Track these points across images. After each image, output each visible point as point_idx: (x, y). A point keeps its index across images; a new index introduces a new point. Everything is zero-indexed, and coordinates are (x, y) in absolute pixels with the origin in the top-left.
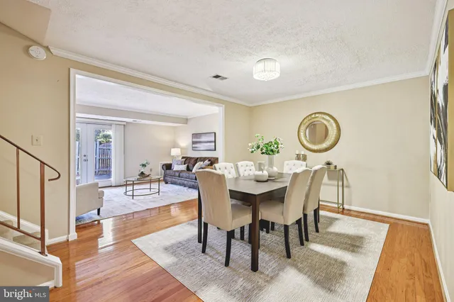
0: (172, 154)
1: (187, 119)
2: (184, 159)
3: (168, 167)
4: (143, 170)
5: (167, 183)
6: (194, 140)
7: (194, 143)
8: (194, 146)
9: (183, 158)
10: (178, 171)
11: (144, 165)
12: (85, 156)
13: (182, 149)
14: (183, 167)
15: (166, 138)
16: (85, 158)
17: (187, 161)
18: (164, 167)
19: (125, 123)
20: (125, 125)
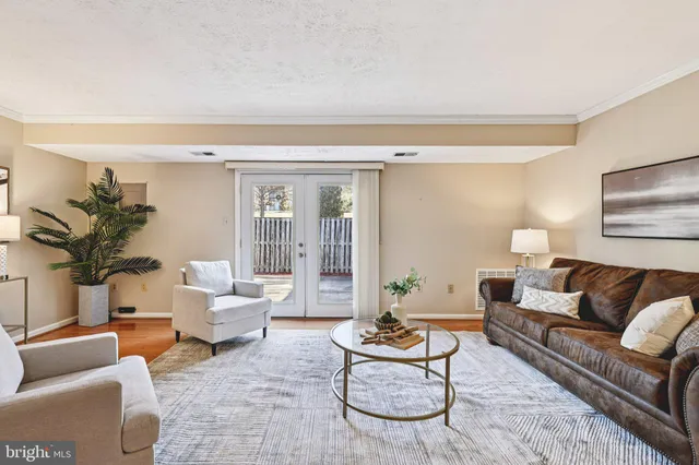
0: (514, 249)
1: (576, 126)
2: (567, 270)
3: (501, 291)
4: (394, 305)
5: (493, 343)
6: (611, 197)
7: (608, 208)
8: (609, 219)
9: (558, 263)
10: (537, 316)
11: (399, 289)
12: (301, 245)
13: (552, 231)
14: (564, 303)
15: (496, 200)
16: (301, 250)
17: (578, 279)
18: (487, 289)
19: (381, 166)
20: (383, 171)
